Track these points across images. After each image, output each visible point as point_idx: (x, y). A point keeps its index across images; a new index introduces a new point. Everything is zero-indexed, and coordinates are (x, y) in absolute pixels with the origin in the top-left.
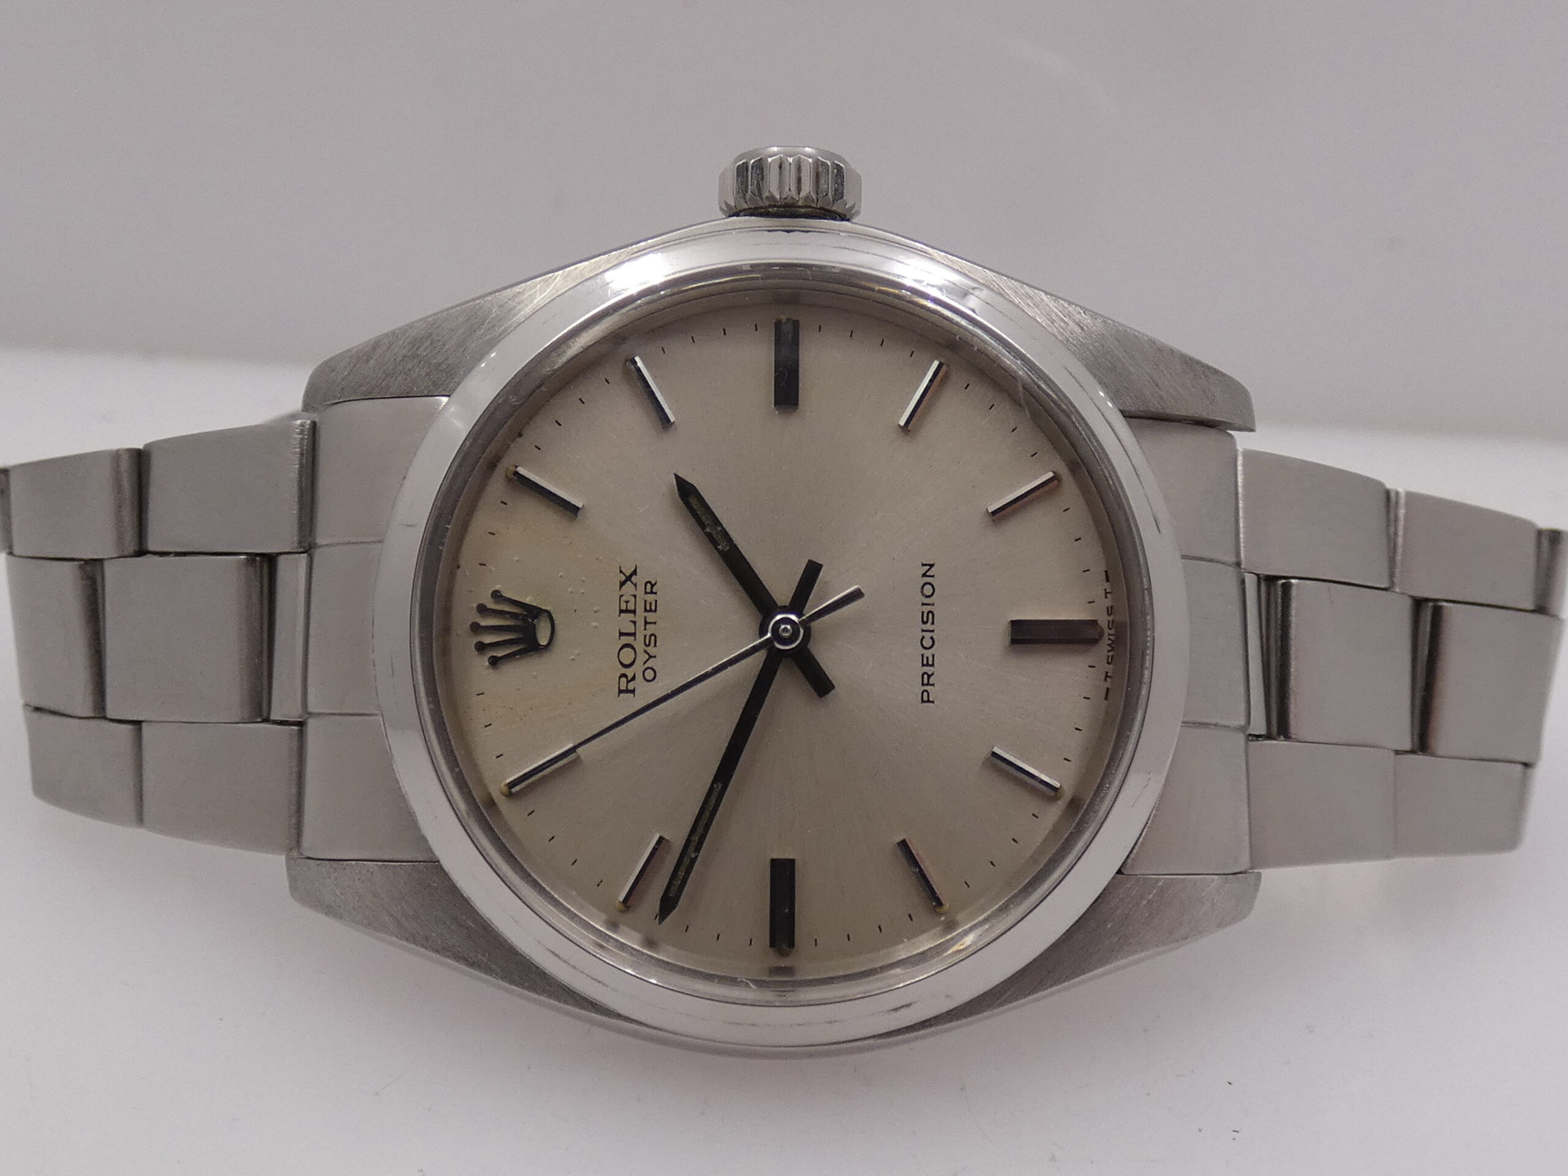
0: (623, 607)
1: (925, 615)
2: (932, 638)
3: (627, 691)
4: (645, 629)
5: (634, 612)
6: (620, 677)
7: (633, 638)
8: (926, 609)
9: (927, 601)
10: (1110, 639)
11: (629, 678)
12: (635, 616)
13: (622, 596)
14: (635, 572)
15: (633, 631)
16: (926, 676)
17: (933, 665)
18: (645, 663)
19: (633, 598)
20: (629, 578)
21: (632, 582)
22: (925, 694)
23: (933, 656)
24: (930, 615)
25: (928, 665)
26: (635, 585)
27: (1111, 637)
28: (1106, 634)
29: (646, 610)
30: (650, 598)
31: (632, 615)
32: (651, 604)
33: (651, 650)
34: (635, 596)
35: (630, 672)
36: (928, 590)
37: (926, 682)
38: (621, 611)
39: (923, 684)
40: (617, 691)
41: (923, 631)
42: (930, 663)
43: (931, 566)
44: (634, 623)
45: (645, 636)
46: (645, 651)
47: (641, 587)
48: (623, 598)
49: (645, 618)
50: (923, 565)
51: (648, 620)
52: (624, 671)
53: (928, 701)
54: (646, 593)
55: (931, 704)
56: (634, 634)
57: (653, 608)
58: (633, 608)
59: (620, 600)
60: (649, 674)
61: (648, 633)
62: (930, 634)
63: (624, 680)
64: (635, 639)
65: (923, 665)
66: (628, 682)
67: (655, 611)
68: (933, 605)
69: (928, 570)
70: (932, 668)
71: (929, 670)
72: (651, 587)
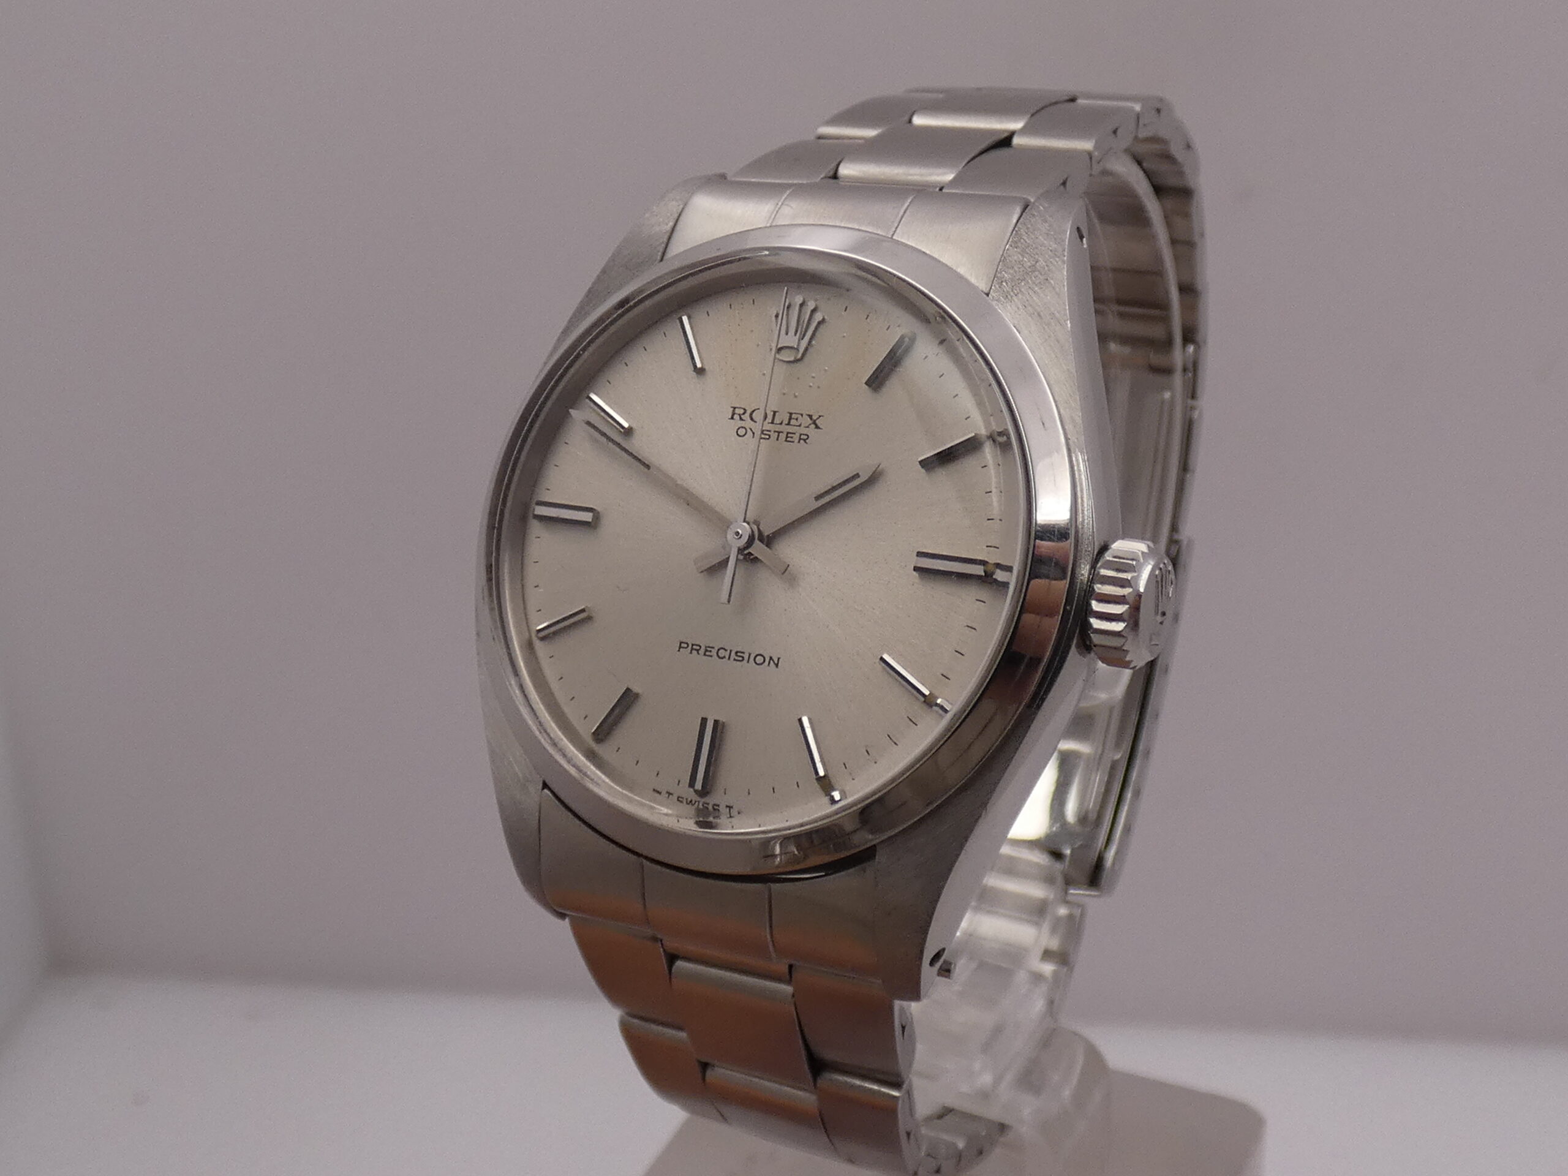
0: (793, 416)
1: (741, 655)
2: (724, 657)
3: (733, 414)
4: (775, 432)
5: (789, 424)
6: (745, 409)
7: (770, 421)
8: (746, 657)
9: (752, 657)
10: (696, 802)
11: (742, 416)
13: (802, 415)
15: (775, 422)
16: (698, 648)
17: (705, 655)
18: (751, 429)
19: (798, 424)
20: (814, 423)
21: (810, 424)
22: (686, 646)
23: (711, 656)
24: (741, 659)
25: (706, 651)
28: (698, 799)
29: (788, 433)
30: (796, 437)
31: (787, 423)
34: (800, 426)
35: (746, 417)
36: (759, 659)
37: (694, 647)
38: (791, 414)
39: (693, 645)
40: (735, 406)
41: (731, 651)
42: (707, 653)
43: (777, 665)
44: (781, 424)
45: (770, 431)
47: (805, 431)
48: (800, 416)
49: (782, 432)
50: (779, 659)
51: (781, 434)
52: (748, 412)
53: (680, 647)
54: (801, 435)
55: (678, 649)
57: (788, 439)
58: (791, 423)
61: (771, 433)
62: (727, 657)
63: (742, 411)
64: (769, 423)
65: (706, 647)
67: (786, 441)
68: (748, 662)
69: (774, 662)
70: (703, 654)
71: (702, 651)
72: (804, 439)
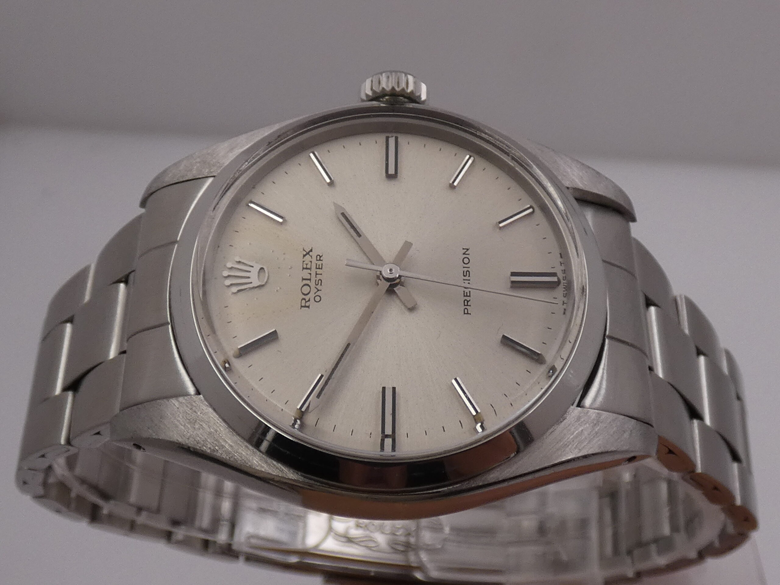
0: (305, 266)
1: (465, 272)
2: (469, 283)
3: (305, 306)
4: (316, 277)
5: (310, 269)
6: (302, 300)
7: (309, 281)
8: (466, 269)
9: (465, 266)
10: (564, 285)
11: (307, 300)
12: (311, 271)
13: (304, 261)
14: (311, 251)
15: (310, 278)
16: (466, 301)
17: (470, 296)
18: (315, 293)
19: (310, 263)
20: (308, 253)
21: (310, 255)
22: (466, 310)
23: (470, 292)
24: (468, 272)
25: (467, 296)
26: (311, 256)
27: (565, 284)
28: (562, 283)
29: (317, 268)
30: (320, 262)
31: (309, 270)
32: (319, 265)
33: (319, 287)
34: (311, 262)
35: (307, 298)
36: (466, 261)
37: (466, 304)
38: (303, 268)
39: (465, 305)
40: (300, 306)
41: (464, 280)
43: (468, 250)
44: (310, 274)
45: (316, 280)
46: (316, 288)
47: (314, 257)
48: (304, 262)
49: (316, 272)
50: (463, 249)
51: (317, 273)
52: (304, 297)
53: (468, 313)
55: (469, 315)
56: (310, 280)
57: (320, 267)
58: (310, 267)
59: (303, 264)
60: (318, 299)
61: (318, 279)
62: (468, 281)
63: (304, 301)
64: (310, 282)
65: (464, 296)
66: (306, 302)
67: (321, 269)
68: (469, 268)
69: (466, 252)
70: (469, 297)
71: (468, 299)
72: (319, 258)
